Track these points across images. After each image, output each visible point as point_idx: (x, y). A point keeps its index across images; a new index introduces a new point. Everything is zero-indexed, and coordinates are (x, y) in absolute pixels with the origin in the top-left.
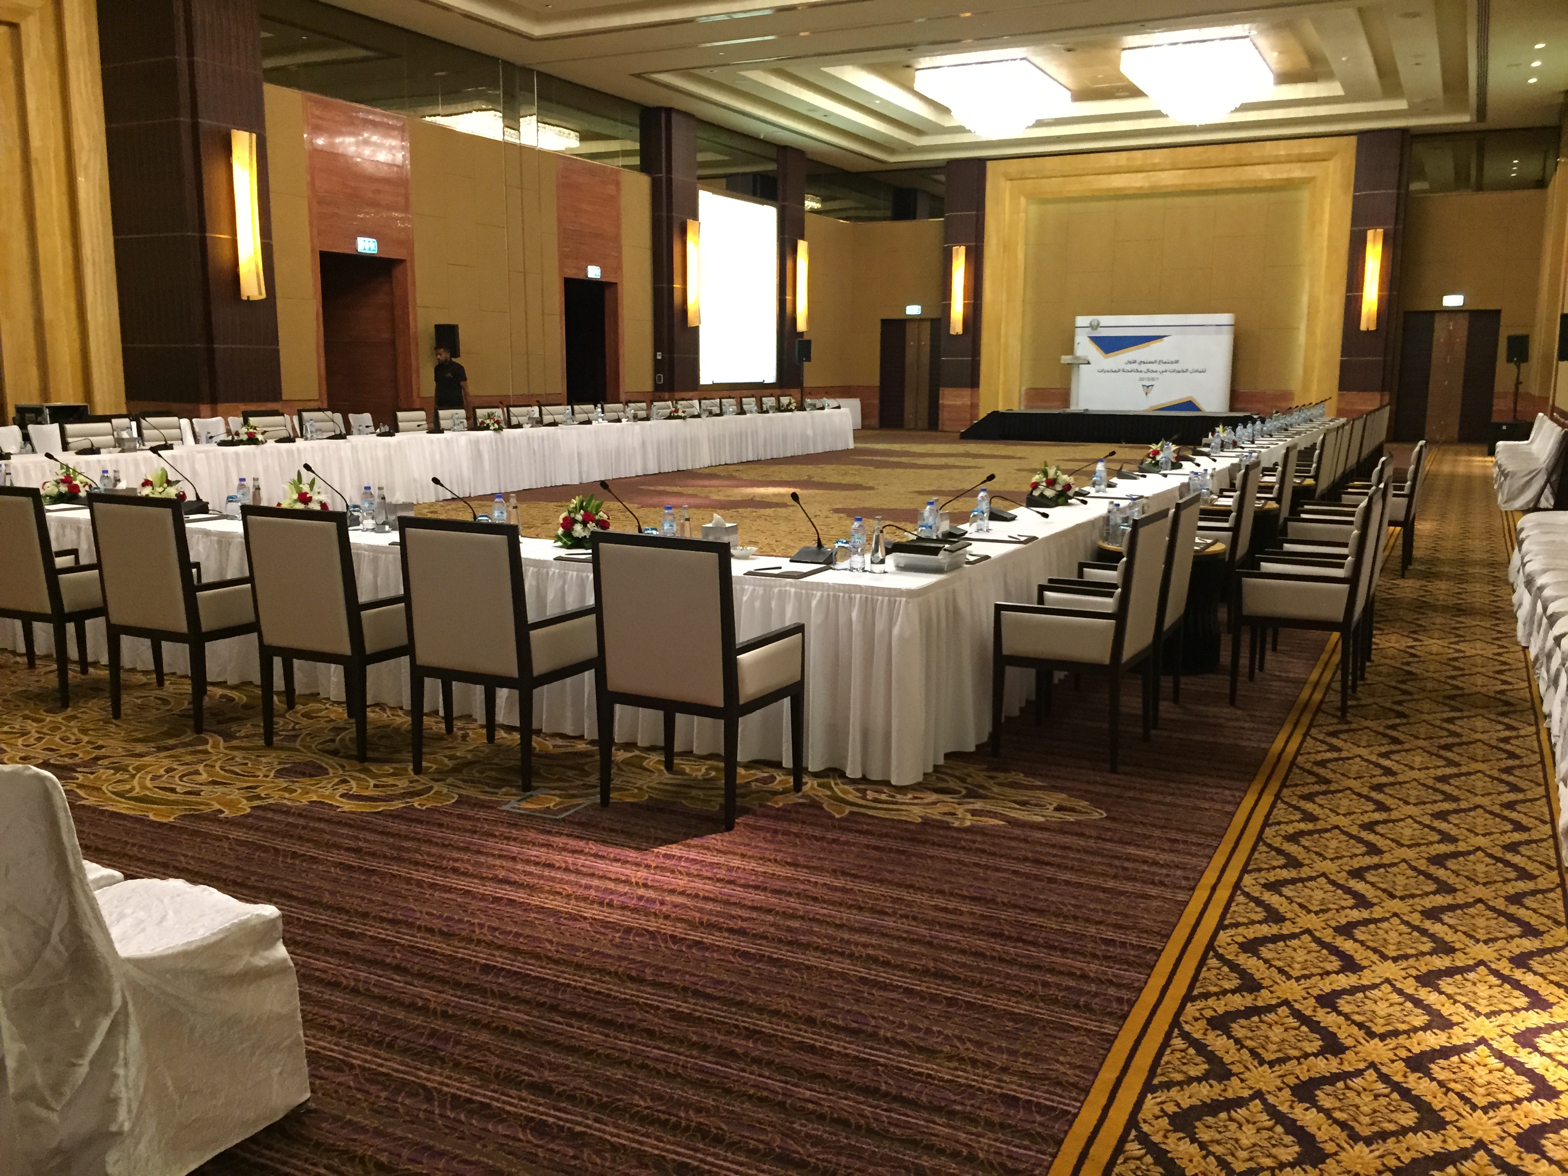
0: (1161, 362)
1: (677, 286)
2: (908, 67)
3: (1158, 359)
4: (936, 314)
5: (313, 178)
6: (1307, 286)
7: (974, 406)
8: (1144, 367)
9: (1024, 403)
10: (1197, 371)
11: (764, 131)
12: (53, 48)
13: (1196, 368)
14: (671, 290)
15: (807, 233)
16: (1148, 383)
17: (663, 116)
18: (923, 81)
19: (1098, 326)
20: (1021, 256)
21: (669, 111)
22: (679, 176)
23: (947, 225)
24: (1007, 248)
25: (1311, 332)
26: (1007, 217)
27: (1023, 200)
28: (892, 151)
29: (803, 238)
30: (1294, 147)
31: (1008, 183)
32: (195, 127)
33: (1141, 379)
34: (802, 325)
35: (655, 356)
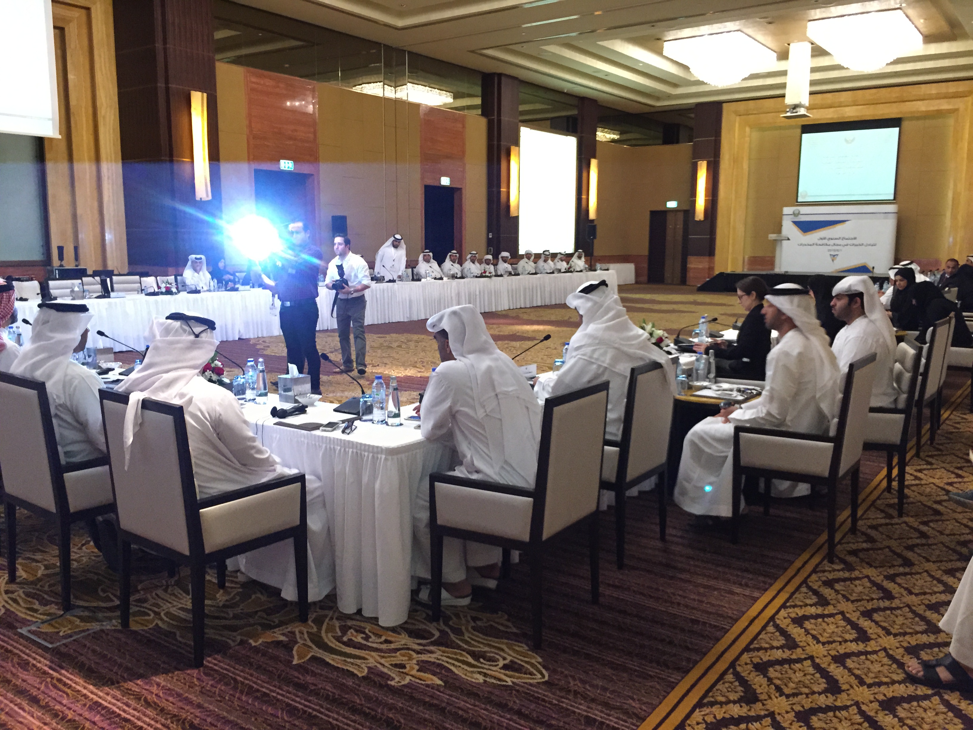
0: (844, 239)
1: (503, 189)
2: (658, 39)
3: (842, 236)
4: (685, 208)
5: (250, 122)
6: (951, 185)
7: (711, 269)
8: (831, 242)
9: (746, 267)
10: (869, 245)
11: (566, 87)
12: (86, 43)
13: (869, 243)
14: (499, 192)
15: (598, 153)
16: (833, 253)
17: (496, 78)
18: (669, 48)
19: (799, 214)
20: (745, 166)
21: (500, 75)
22: (505, 118)
23: (694, 147)
24: (736, 161)
25: (954, 217)
26: (736, 141)
27: (748, 129)
28: (658, 99)
29: (594, 157)
30: (943, 88)
31: (738, 118)
32: (167, 89)
33: (829, 250)
34: (592, 215)
35: (488, 235)
